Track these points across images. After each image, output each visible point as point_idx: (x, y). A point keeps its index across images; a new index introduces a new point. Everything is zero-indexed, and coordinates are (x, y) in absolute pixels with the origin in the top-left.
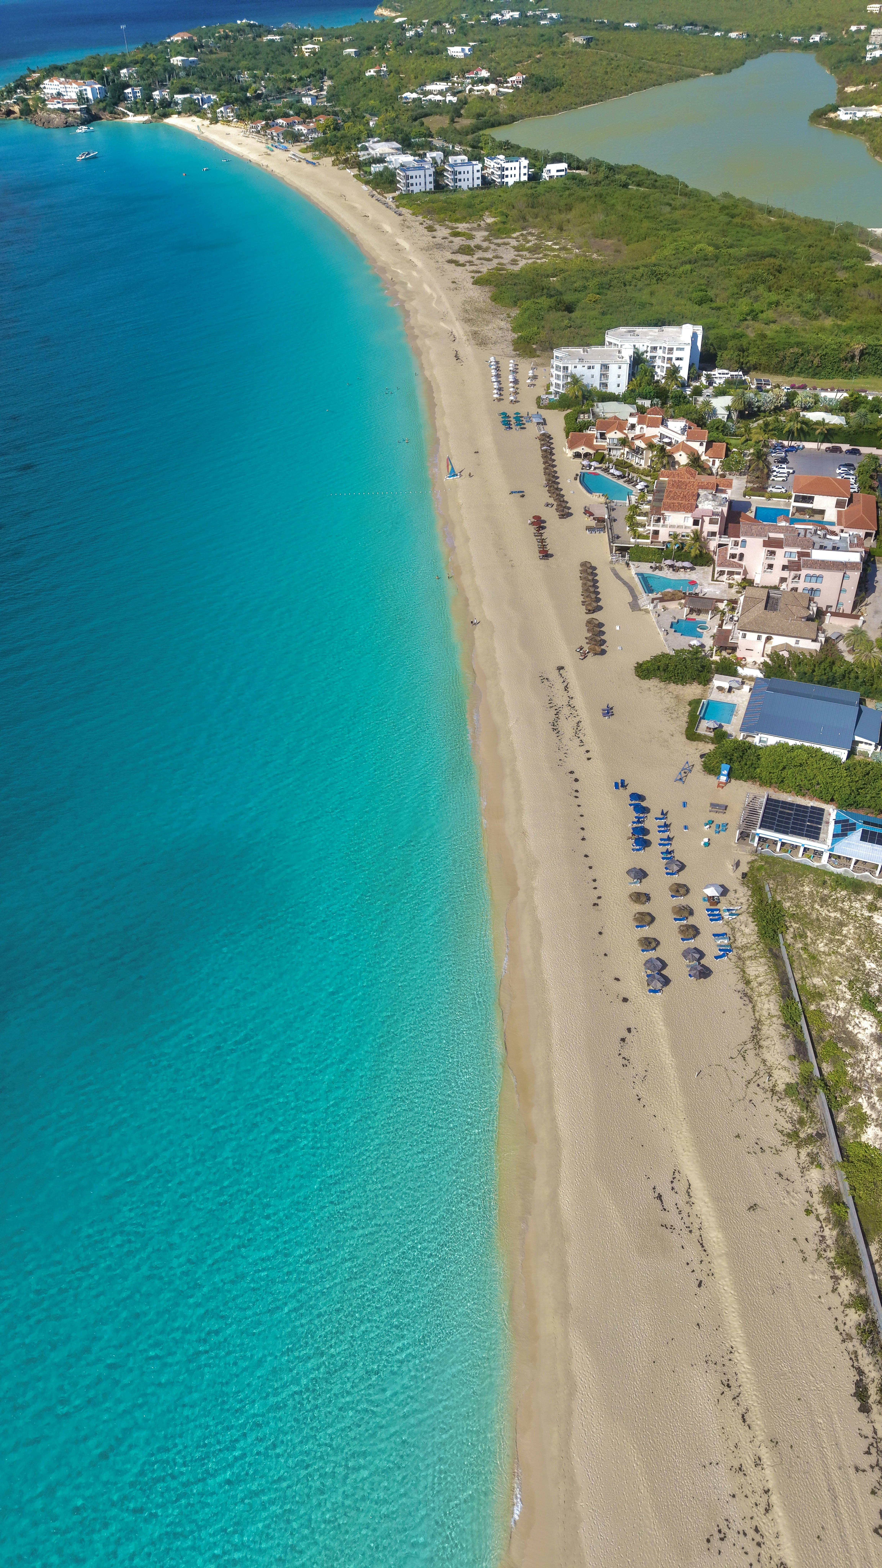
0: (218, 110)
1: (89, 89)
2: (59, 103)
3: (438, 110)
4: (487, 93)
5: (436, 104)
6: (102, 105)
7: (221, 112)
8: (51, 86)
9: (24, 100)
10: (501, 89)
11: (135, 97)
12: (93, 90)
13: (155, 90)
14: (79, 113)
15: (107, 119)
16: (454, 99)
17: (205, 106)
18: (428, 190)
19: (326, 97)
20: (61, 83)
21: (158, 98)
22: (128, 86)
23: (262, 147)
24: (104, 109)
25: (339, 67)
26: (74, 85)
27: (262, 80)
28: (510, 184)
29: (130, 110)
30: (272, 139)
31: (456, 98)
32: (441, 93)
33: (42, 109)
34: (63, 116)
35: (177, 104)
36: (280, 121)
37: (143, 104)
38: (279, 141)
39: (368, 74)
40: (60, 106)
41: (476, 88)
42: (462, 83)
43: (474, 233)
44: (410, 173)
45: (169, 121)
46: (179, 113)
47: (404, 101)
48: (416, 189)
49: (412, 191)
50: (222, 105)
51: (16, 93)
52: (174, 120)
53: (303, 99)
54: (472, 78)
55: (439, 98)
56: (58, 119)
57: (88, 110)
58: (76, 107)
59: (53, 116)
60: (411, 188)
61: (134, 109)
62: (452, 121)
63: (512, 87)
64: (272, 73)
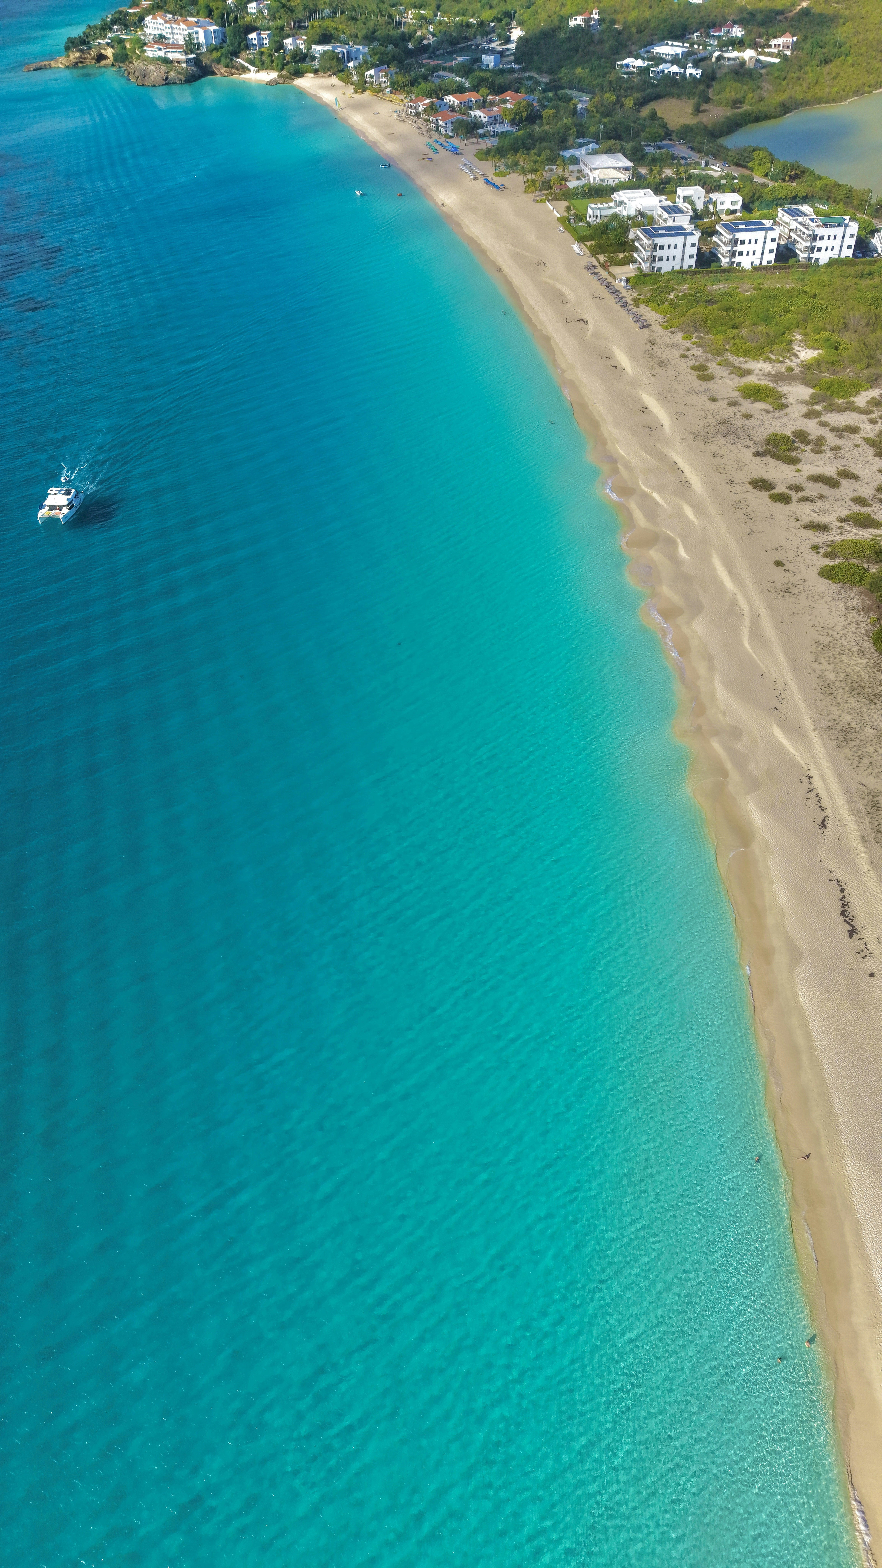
0: (368, 73)
1: (201, 32)
2: (160, 49)
3: (674, 90)
4: (743, 63)
5: (670, 79)
6: (216, 55)
7: (371, 77)
8: (154, 25)
9: (121, 41)
10: (762, 58)
11: (261, 45)
12: (206, 33)
13: (288, 36)
14: (184, 65)
15: (221, 74)
16: (697, 72)
17: (351, 64)
18: (685, 267)
19: (514, 54)
20: (166, 22)
21: (290, 47)
22: (254, 29)
23: (421, 142)
24: (218, 61)
25: (533, 8)
26: (183, 26)
27: (431, 23)
28: (822, 262)
29: (252, 63)
30: (437, 129)
31: (700, 71)
32: (675, 60)
33: (139, 57)
34: (164, 69)
35: (313, 58)
36: (450, 99)
37: (271, 55)
38: (447, 136)
39: (572, 23)
40: (161, 54)
41: (727, 55)
42: (705, 46)
43: (784, 389)
44: (659, 241)
45: (299, 82)
46: (316, 72)
47: (625, 70)
48: (666, 267)
49: (659, 269)
50: (373, 66)
51: (111, 29)
52: (307, 82)
53: (483, 57)
54: (719, 37)
55: (675, 69)
56: (156, 73)
57: (197, 62)
58: (182, 57)
59: (151, 67)
60: (657, 264)
61: (258, 63)
62: (698, 111)
63: (778, 55)
64: (444, 13)
